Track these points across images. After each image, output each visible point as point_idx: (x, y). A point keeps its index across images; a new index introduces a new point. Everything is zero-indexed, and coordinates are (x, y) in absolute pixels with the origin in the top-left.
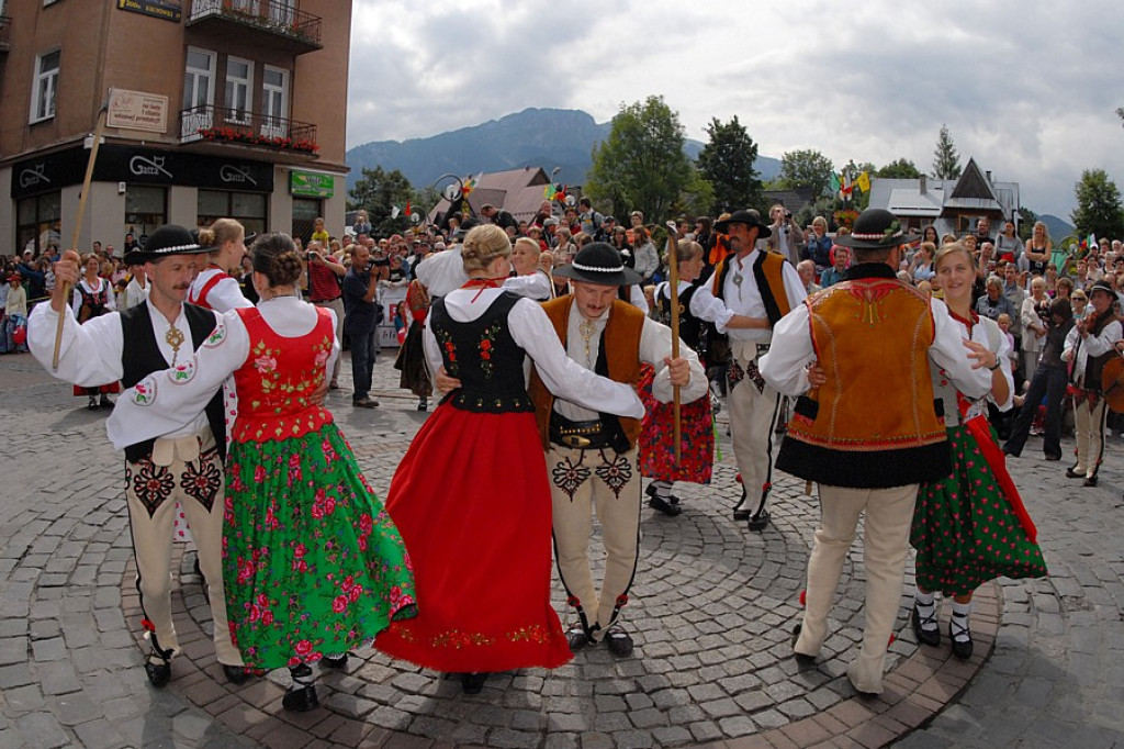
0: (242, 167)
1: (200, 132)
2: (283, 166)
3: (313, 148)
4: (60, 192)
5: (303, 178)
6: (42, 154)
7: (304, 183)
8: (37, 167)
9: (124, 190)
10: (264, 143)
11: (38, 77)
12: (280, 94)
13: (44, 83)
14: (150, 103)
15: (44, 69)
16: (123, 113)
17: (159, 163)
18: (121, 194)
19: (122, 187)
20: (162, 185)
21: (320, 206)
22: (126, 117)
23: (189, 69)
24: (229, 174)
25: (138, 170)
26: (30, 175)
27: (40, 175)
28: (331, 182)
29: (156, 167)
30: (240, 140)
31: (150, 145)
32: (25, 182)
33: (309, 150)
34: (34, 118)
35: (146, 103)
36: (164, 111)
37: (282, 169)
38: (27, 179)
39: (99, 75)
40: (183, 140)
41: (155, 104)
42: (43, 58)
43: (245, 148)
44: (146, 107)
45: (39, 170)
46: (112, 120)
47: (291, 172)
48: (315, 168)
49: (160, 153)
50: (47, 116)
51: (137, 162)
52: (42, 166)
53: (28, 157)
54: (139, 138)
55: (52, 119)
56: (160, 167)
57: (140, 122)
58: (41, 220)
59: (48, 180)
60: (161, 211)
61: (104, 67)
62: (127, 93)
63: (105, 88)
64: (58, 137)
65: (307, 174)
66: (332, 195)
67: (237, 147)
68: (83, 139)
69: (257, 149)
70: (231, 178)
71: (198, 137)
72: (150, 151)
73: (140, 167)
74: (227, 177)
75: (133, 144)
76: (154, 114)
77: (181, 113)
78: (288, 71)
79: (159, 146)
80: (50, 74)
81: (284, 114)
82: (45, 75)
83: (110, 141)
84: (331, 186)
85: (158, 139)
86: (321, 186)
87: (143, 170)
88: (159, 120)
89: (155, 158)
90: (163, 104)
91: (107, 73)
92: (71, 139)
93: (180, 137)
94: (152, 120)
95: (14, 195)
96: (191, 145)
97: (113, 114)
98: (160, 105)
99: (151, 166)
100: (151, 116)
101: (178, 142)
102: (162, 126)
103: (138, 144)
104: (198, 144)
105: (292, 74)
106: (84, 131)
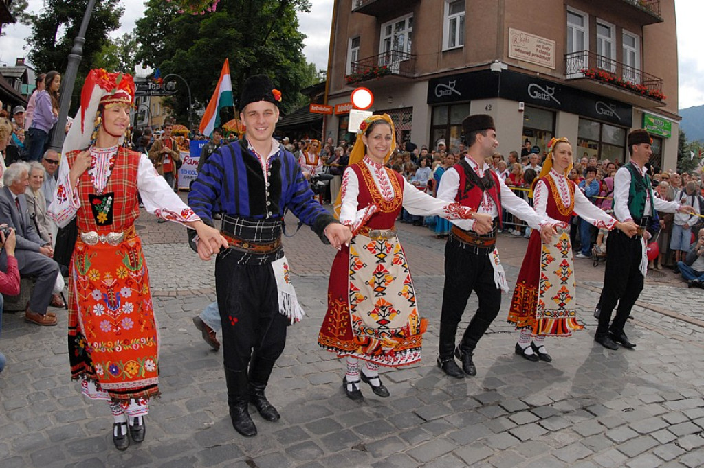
0: (611, 105)
1: (583, 71)
2: (638, 109)
3: (662, 97)
4: (469, 103)
5: (652, 120)
6: (454, 73)
7: (652, 124)
8: (450, 83)
9: (523, 108)
10: (628, 87)
11: (447, 18)
12: (634, 53)
13: (454, 22)
14: (542, 44)
15: (452, 12)
16: (523, 49)
17: (550, 91)
18: (521, 111)
19: (521, 106)
20: (553, 110)
21: (661, 143)
22: (524, 52)
23: (569, 24)
24: (601, 109)
25: (534, 95)
26: (444, 89)
27: (452, 89)
28: (670, 126)
29: (547, 95)
30: (612, 82)
31: (542, 76)
32: (439, 93)
33: (659, 98)
34: (446, 47)
35: (539, 44)
36: (552, 52)
37: (638, 111)
38: (441, 91)
39: (500, 17)
40: (568, 77)
41: (546, 46)
42: (450, 4)
43: (616, 89)
44: (540, 46)
45: (452, 85)
46: (513, 53)
47: (644, 114)
48: (659, 113)
49: (551, 84)
50: (457, 46)
51: (533, 89)
52: (454, 82)
53: (442, 75)
54: (535, 70)
55: (462, 48)
56: (551, 95)
57: (535, 58)
58: (452, 123)
59: (460, 94)
60: (551, 130)
61: (504, 12)
62: (524, 34)
63: (506, 27)
64: (467, 61)
65: (655, 117)
66: (670, 136)
67: (611, 87)
68: (490, 64)
69: (624, 92)
70: (603, 112)
71: (581, 75)
72: (543, 82)
73: (535, 92)
74: (601, 111)
75: (530, 73)
76: (545, 53)
77: (565, 55)
78: (639, 37)
79: (550, 78)
80: (458, 16)
81: (637, 66)
82: (453, 16)
83: (512, 69)
84: (670, 130)
85: (549, 73)
86: (664, 128)
87: (537, 96)
88: (549, 58)
89: (547, 87)
90: (552, 46)
91: (507, 16)
92: (478, 64)
93: (565, 74)
94: (544, 58)
95: (428, 102)
96: (575, 81)
97: (514, 48)
98: (549, 47)
99: (544, 93)
100: (543, 55)
101: (564, 78)
102: (552, 63)
103: (534, 74)
104: (580, 81)
105: (642, 38)
106: (490, 58)
